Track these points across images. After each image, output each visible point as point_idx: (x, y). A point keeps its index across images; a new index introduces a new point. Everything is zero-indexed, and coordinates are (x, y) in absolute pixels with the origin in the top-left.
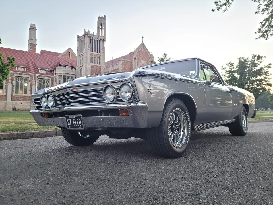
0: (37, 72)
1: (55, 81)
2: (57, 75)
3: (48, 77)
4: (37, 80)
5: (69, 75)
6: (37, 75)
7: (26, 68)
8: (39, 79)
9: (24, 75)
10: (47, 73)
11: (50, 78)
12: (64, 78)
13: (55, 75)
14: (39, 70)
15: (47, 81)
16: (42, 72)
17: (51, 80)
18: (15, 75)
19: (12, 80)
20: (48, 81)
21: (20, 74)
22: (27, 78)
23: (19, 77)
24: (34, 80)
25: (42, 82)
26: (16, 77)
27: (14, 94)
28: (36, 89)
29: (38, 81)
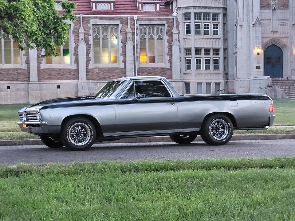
0: (135, 9)
1: (175, 28)
2: (180, 12)
3: (160, 19)
4: (137, 29)
5: (207, 11)
6: (135, 17)
7: (112, 2)
8: (141, 27)
9: (110, 19)
10: (158, 9)
11: (165, 22)
12: (195, 19)
13: (175, 14)
14: (140, 5)
15: (158, 29)
16: (148, 8)
17: (166, 25)
18: (92, 22)
19: (87, 34)
20: (161, 29)
21: (101, 19)
22: (115, 27)
23: (100, 26)
24: (129, 30)
25: (147, 34)
26: (94, 27)
27: (91, 66)
28: (134, 51)
29: (138, 31)
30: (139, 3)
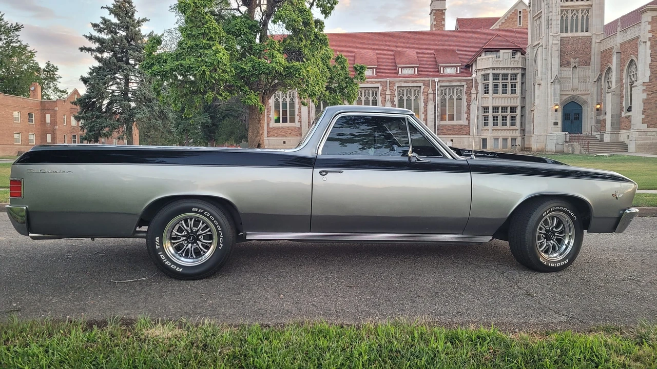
0: (437, 73)
1: (474, 88)
2: (479, 74)
3: (459, 81)
4: (438, 90)
5: (505, 71)
6: (437, 79)
7: (416, 67)
8: (442, 88)
9: (413, 82)
10: (458, 72)
11: (464, 83)
12: (494, 80)
13: (474, 76)
14: (442, 68)
15: (457, 90)
16: (449, 71)
17: (465, 86)
18: (397, 85)
19: (393, 96)
20: (461, 90)
21: (405, 82)
22: (418, 89)
23: (405, 88)
24: (430, 91)
25: (447, 94)
26: (399, 89)
28: (435, 110)
29: (439, 92)
30: (441, 67)
